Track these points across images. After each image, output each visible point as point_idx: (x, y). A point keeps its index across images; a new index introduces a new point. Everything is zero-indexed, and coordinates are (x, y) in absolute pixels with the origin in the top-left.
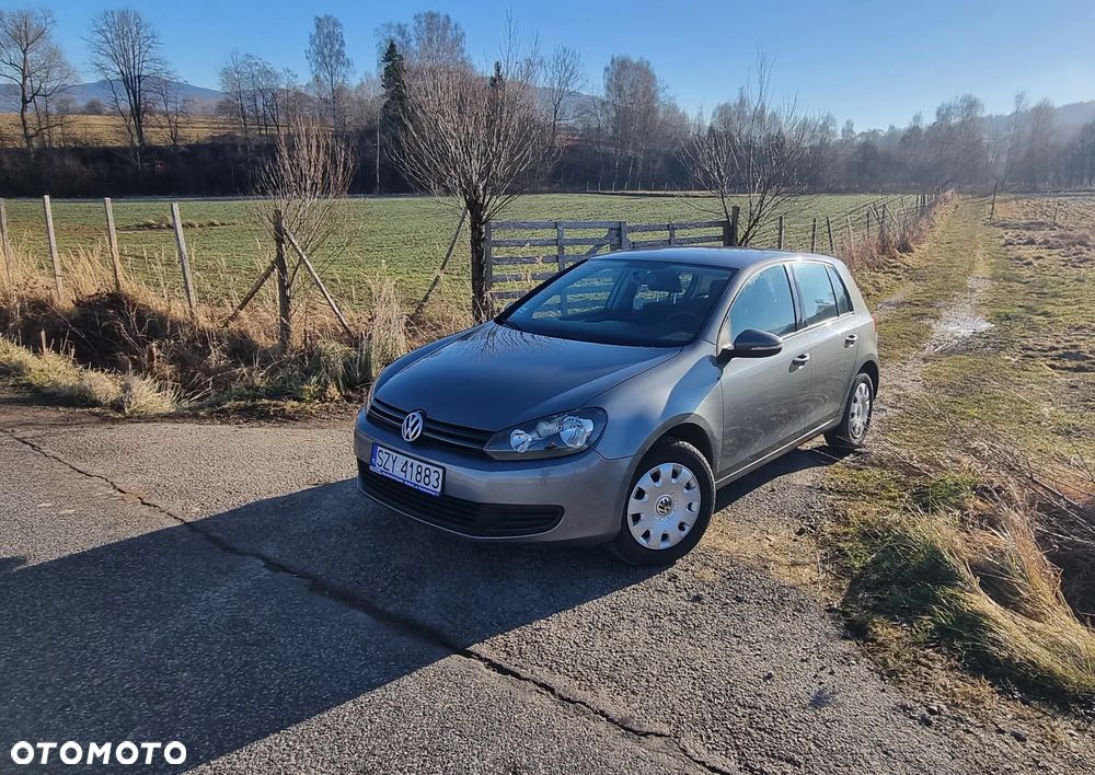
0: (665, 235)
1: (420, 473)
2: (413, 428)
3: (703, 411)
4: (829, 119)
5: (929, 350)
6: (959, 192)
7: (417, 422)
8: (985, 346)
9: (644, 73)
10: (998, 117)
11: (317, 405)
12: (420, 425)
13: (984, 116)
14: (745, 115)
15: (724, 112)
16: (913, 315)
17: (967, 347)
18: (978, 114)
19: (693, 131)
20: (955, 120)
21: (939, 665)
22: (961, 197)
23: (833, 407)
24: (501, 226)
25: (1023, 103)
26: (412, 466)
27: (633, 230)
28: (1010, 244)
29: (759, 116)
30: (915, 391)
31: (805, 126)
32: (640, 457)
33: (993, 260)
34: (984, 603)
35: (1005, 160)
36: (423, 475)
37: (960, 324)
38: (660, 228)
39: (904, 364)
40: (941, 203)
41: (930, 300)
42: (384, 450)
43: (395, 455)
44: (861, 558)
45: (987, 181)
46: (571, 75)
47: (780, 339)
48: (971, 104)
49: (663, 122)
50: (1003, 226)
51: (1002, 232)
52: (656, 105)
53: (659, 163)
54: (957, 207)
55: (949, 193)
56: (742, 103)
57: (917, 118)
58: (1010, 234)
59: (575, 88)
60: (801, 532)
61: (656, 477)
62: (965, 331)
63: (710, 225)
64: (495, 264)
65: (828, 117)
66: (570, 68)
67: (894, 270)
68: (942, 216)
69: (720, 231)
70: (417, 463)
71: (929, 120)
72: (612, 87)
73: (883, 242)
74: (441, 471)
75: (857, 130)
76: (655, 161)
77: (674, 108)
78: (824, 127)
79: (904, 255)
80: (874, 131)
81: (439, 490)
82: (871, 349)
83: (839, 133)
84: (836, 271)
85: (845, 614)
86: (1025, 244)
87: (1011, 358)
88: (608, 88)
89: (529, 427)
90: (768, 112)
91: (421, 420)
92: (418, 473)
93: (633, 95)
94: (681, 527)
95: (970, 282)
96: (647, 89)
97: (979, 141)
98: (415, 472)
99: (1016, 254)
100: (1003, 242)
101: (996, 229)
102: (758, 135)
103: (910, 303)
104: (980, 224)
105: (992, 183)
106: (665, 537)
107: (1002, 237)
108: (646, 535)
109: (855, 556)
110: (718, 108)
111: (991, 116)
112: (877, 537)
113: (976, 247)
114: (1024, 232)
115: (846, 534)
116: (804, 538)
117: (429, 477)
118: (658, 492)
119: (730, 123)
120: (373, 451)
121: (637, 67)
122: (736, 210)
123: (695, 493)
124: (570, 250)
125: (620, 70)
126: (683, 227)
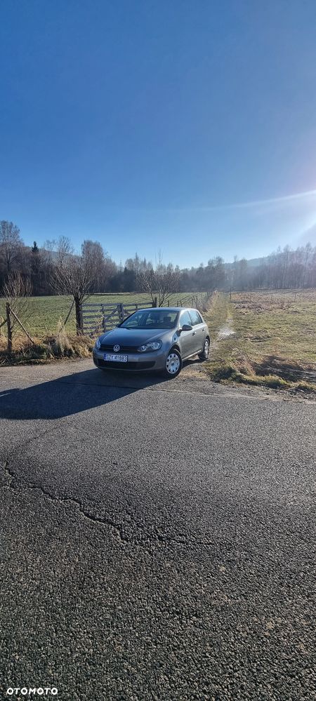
0: (135, 307)
1: (121, 358)
3: (178, 342)
5: (218, 339)
6: (219, 291)
7: (118, 347)
8: (234, 338)
9: (98, 248)
10: (229, 264)
11: (49, 360)
13: (224, 263)
14: (138, 263)
15: (130, 261)
17: (228, 338)
18: (222, 263)
19: (118, 269)
20: (215, 265)
21: (234, 383)
22: (219, 293)
23: (201, 346)
24: (87, 305)
25: (237, 259)
27: (125, 306)
28: (238, 308)
29: (144, 263)
30: (217, 349)
32: (169, 351)
33: (233, 314)
34: (240, 374)
35: (233, 279)
37: (226, 332)
38: (133, 305)
40: (213, 295)
41: (216, 326)
42: (108, 355)
43: (112, 355)
44: (215, 373)
45: (227, 287)
46: (67, 247)
47: (191, 327)
48: (220, 260)
49: (106, 266)
50: (234, 302)
51: (235, 304)
52: (103, 260)
54: (218, 296)
55: (215, 291)
56: (137, 258)
57: (202, 265)
58: (237, 305)
59: (69, 252)
60: (200, 372)
61: (171, 357)
62: (227, 334)
63: (148, 304)
64: (84, 318)
66: (66, 245)
68: (214, 300)
69: (151, 306)
70: (119, 356)
71: (206, 265)
72: (85, 252)
74: (127, 357)
75: (181, 268)
77: (111, 260)
78: (168, 268)
80: (186, 269)
81: (127, 361)
82: (208, 333)
83: (174, 270)
84: (197, 312)
85: (214, 380)
86: (242, 308)
88: (83, 253)
89: (145, 345)
90: (147, 262)
93: (94, 256)
94: (176, 368)
95: (227, 320)
96: (99, 254)
97: (223, 273)
98: (119, 358)
99: (240, 311)
101: (232, 303)
102: (144, 270)
103: (211, 326)
104: (227, 302)
105: (229, 287)
106: (173, 371)
107: (235, 306)
108: (170, 370)
109: (213, 373)
111: (226, 263)
113: (227, 310)
114: (241, 304)
115: (210, 371)
117: (124, 358)
118: (172, 360)
119: (133, 266)
120: (105, 356)
121: (95, 245)
122: (156, 298)
123: (178, 361)
124: (106, 313)
125: (88, 246)
126: (140, 305)
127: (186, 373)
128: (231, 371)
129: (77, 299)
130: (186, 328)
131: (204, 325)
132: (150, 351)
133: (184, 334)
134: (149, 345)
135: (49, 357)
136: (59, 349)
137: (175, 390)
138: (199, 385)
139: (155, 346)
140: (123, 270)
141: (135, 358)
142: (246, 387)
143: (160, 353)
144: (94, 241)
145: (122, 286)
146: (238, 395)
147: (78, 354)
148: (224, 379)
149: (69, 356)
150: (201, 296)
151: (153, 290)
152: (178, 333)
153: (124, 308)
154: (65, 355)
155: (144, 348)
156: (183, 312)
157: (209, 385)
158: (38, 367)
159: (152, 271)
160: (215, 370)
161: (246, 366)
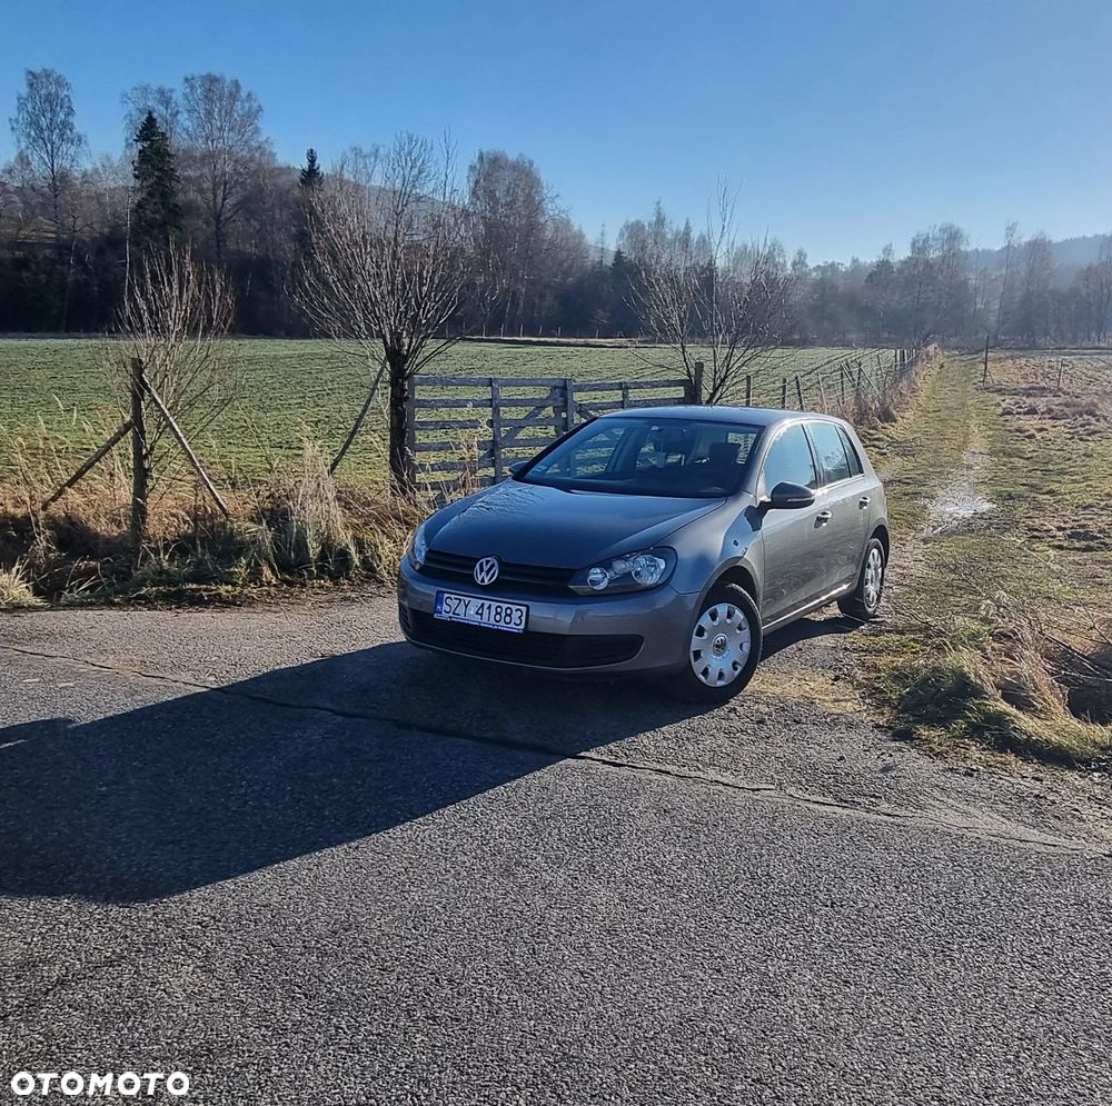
0: (617, 396)
1: (500, 614)
2: (488, 572)
3: (750, 556)
4: (775, 248)
5: (927, 532)
6: (944, 347)
7: (493, 566)
8: (988, 528)
9: (525, 175)
10: (987, 253)
11: (252, 590)
12: (496, 568)
13: (969, 249)
14: (664, 237)
15: (634, 230)
16: (905, 495)
17: (968, 527)
18: (962, 248)
20: (934, 254)
21: (974, 748)
22: (946, 353)
23: (851, 570)
24: (425, 381)
25: (1015, 236)
26: (489, 607)
27: (580, 389)
28: (1009, 413)
29: (685, 240)
30: (919, 570)
31: (743, 254)
32: (705, 593)
33: (991, 433)
34: (1004, 706)
35: (997, 307)
36: (503, 614)
37: (959, 504)
38: (611, 388)
39: (904, 545)
40: (923, 360)
41: (922, 477)
42: (453, 596)
43: (467, 599)
44: (896, 692)
45: (976, 334)
46: (420, 173)
47: (813, 491)
48: (953, 236)
49: (552, 243)
50: (999, 391)
51: (999, 398)
52: (542, 220)
53: (549, 299)
54: (942, 366)
55: (931, 348)
56: (660, 221)
57: (887, 250)
58: (1008, 401)
59: (425, 191)
60: (837, 678)
61: (714, 616)
62: (965, 512)
63: (669, 383)
64: (418, 429)
65: (773, 245)
66: (418, 164)
67: (876, 443)
68: (925, 377)
69: (680, 392)
70: (494, 604)
71: (902, 253)
72: (480, 192)
73: (860, 409)
74: (524, 609)
75: (812, 263)
76: (542, 296)
77: (567, 224)
78: (769, 258)
79: (886, 425)
80: (833, 264)
81: (522, 626)
82: (881, 514)
83: (789, 265)
84: (845, 432)
85: (890, 728)
86: (1025, 413)
87: (1015, 539)
88: (474, 193)
89: (606, 565)
90: (695, 235)
91: (496, 563)
92: (497, 613)
93: (510, 205)
94: (735, 664)
95: (966, 457)
96: (529, 199)
97: (965, 283)
98: (493, 613)
99: (1016, 425)
100: (1000, 410)
101: (991, 395)
102: (681, 263)
103: (899, 481)
104: (970, 388)
105: (983, 335)
106: (721, 675)
107: (999, 405)
108: (705, 672)
109: (891, 692)
110: (627, 227)
111: (976, 250)
112: (907, 677)
113: (969, 417)
114: (1024, 398)
115: (879, 678)
116: (841, 683)
117: (510, 616)
118: (716, 630)
119: (643, 248)
120: (439, 600)
121: (516, 167)
122: (699, 367)
123: (746, 634)
124: (508, 413)
125: (490, 169)
126: (639, 386)
127: (776, 682)
128: (965, 689)
129: (396, 358)
130: (786, 497)
131: (867, 484)
132: (626, 589)
133: (776, 520)
134: (620, 566)
135: (255, 576)
136: (301, 546)
137: (712, 774)
138: (823, 749)
139: (649, 572)
140: (609, 261)
141: (556, 618)
142: (1023, 775)
143: (664, 600)
144: (512, 156)
145: (602, 316)
146: (986, 823)
147: (372, 569)
148: (931, 722)
149: (334, 578)
150: (875, 361)
151: (691, 334)
152: (756, 515)
153: (578, 397)
154: (322, 571)
155: (599, 578)
156: (785, 426)
157: (862, 751)
158: (205, 619)
159: (710, 267)
160: (899, 676)
161: (1031, 668)
